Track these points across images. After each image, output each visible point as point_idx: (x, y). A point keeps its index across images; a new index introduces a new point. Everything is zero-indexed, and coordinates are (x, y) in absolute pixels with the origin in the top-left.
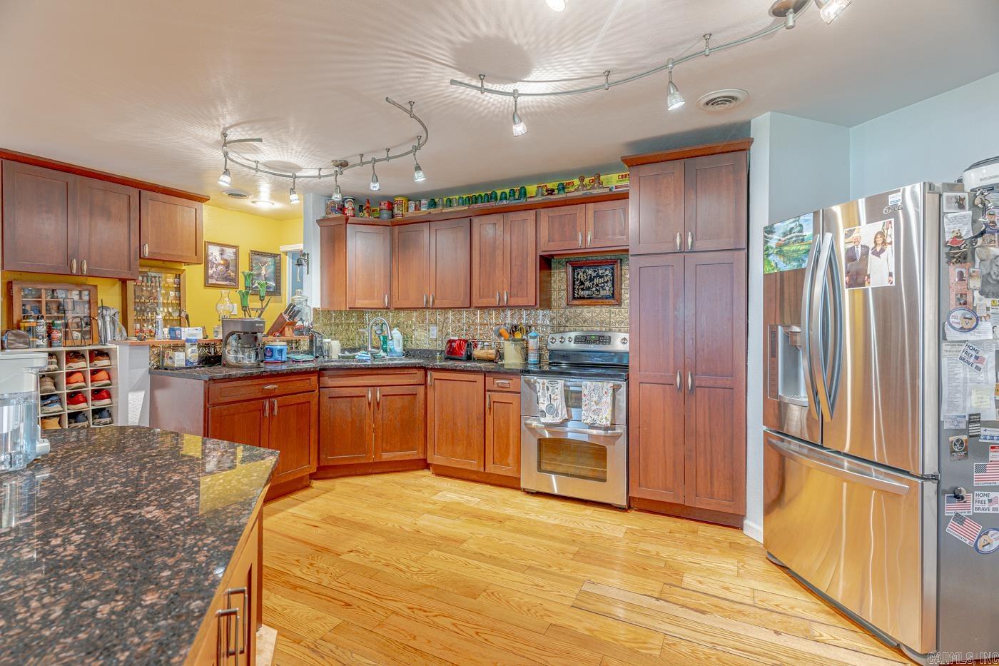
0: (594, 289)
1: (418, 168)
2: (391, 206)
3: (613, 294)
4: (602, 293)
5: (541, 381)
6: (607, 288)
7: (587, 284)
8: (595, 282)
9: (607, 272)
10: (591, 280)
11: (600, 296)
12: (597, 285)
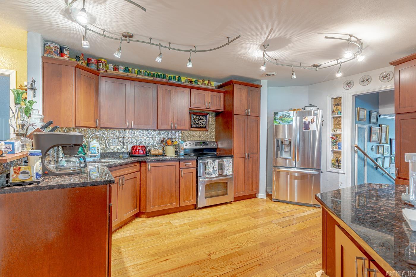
0: (199, 124)
1: (190, 60)
2: (98, 62)
3: (206, 126)
4: (202, 126)
5: (209, 161)
6: (204, 124)
7: (197, 122)
8: (200, 121)
9: (204, 118)
10: (198, 120)
11: (201, 127)
12: (200, 123)
